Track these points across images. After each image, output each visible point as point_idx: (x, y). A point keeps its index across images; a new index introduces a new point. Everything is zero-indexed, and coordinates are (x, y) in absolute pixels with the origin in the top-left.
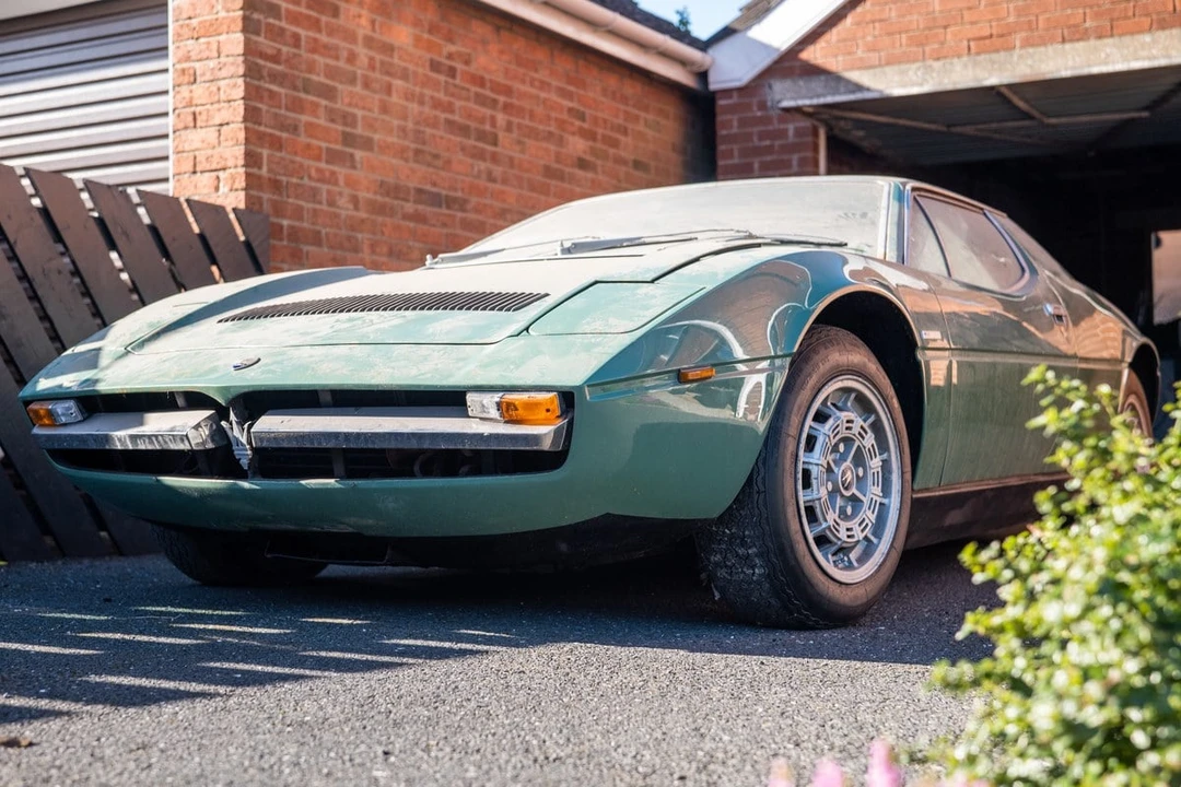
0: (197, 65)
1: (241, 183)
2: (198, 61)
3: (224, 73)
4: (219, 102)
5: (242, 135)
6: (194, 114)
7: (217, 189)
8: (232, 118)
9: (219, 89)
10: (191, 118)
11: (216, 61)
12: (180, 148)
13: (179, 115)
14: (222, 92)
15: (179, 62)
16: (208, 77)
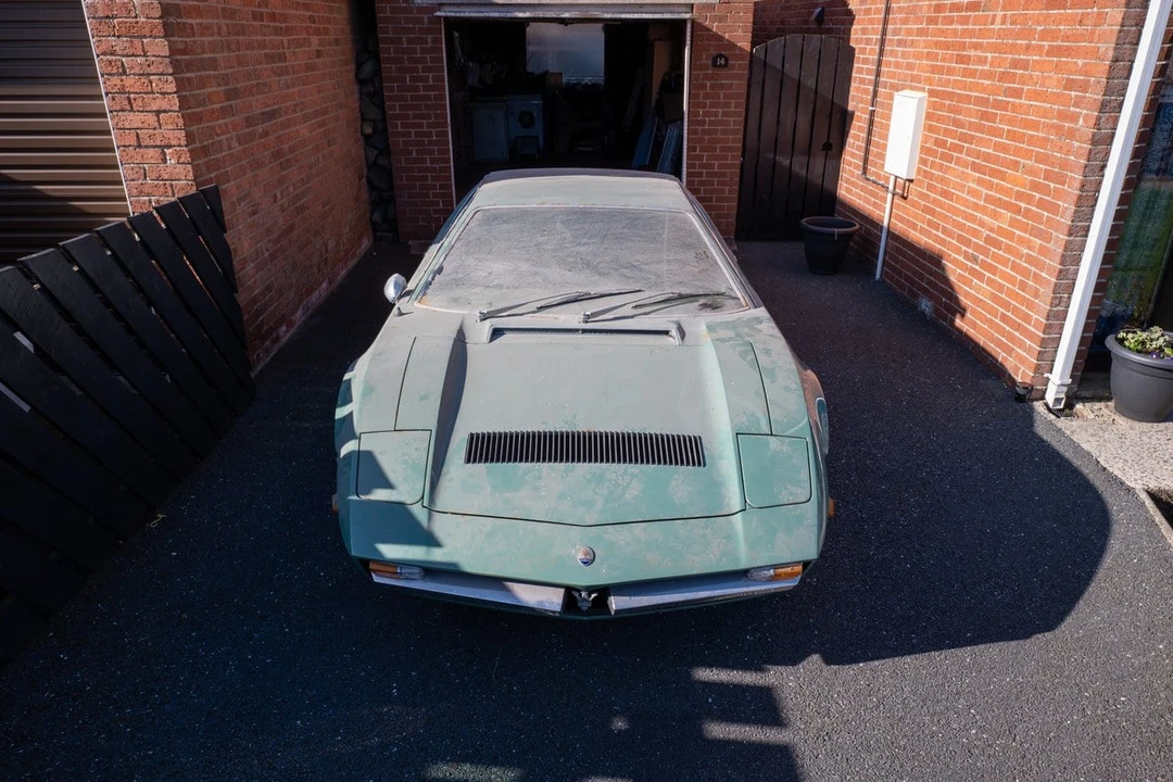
0: (124, 59)
1: (186, 157)
2: (123, 56)
3: (153, 69)
4: (152, 93)
5: (181, 122)
6: (129, 99)
7: (164, 161)
8: (169, 108)
9: (151, 82)
10: (126, 102)
11: (144, 59)
12: (120, 125)
13: (114, 99)
14: (154, 85)
15: (104, 54)
16: (137, 70)
